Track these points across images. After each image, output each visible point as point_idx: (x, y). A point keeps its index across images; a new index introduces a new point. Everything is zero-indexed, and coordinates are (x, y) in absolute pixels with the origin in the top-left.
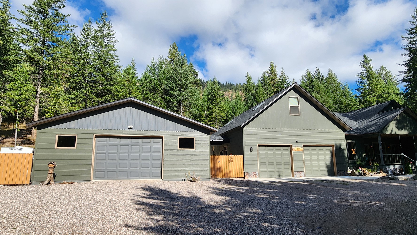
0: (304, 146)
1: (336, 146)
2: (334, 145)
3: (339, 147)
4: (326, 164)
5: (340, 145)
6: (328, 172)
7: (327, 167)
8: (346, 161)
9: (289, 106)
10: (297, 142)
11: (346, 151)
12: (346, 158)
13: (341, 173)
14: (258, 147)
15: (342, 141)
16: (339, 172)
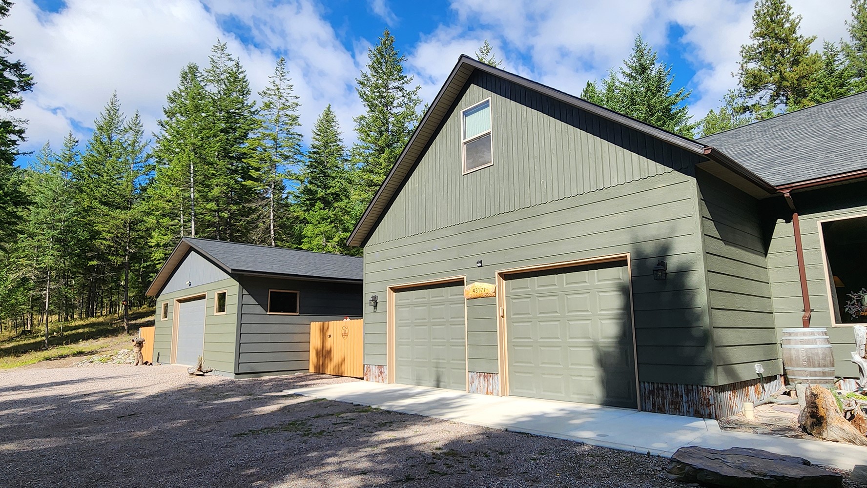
0: (506, 276)
1: (641, 260)
2: (628, 255)
3: (655, 261)
4: (595, 346)
5: (664, 252)
6: (603, 382)
7: (602, 361)
8: (696, 333)
9: (462, 145)
10: (480, 265)
11: (698, 278)
12: (698, 317)
13: (664, 398)
14: (394, 293)
15: (673, 229)
16: (651, 392)
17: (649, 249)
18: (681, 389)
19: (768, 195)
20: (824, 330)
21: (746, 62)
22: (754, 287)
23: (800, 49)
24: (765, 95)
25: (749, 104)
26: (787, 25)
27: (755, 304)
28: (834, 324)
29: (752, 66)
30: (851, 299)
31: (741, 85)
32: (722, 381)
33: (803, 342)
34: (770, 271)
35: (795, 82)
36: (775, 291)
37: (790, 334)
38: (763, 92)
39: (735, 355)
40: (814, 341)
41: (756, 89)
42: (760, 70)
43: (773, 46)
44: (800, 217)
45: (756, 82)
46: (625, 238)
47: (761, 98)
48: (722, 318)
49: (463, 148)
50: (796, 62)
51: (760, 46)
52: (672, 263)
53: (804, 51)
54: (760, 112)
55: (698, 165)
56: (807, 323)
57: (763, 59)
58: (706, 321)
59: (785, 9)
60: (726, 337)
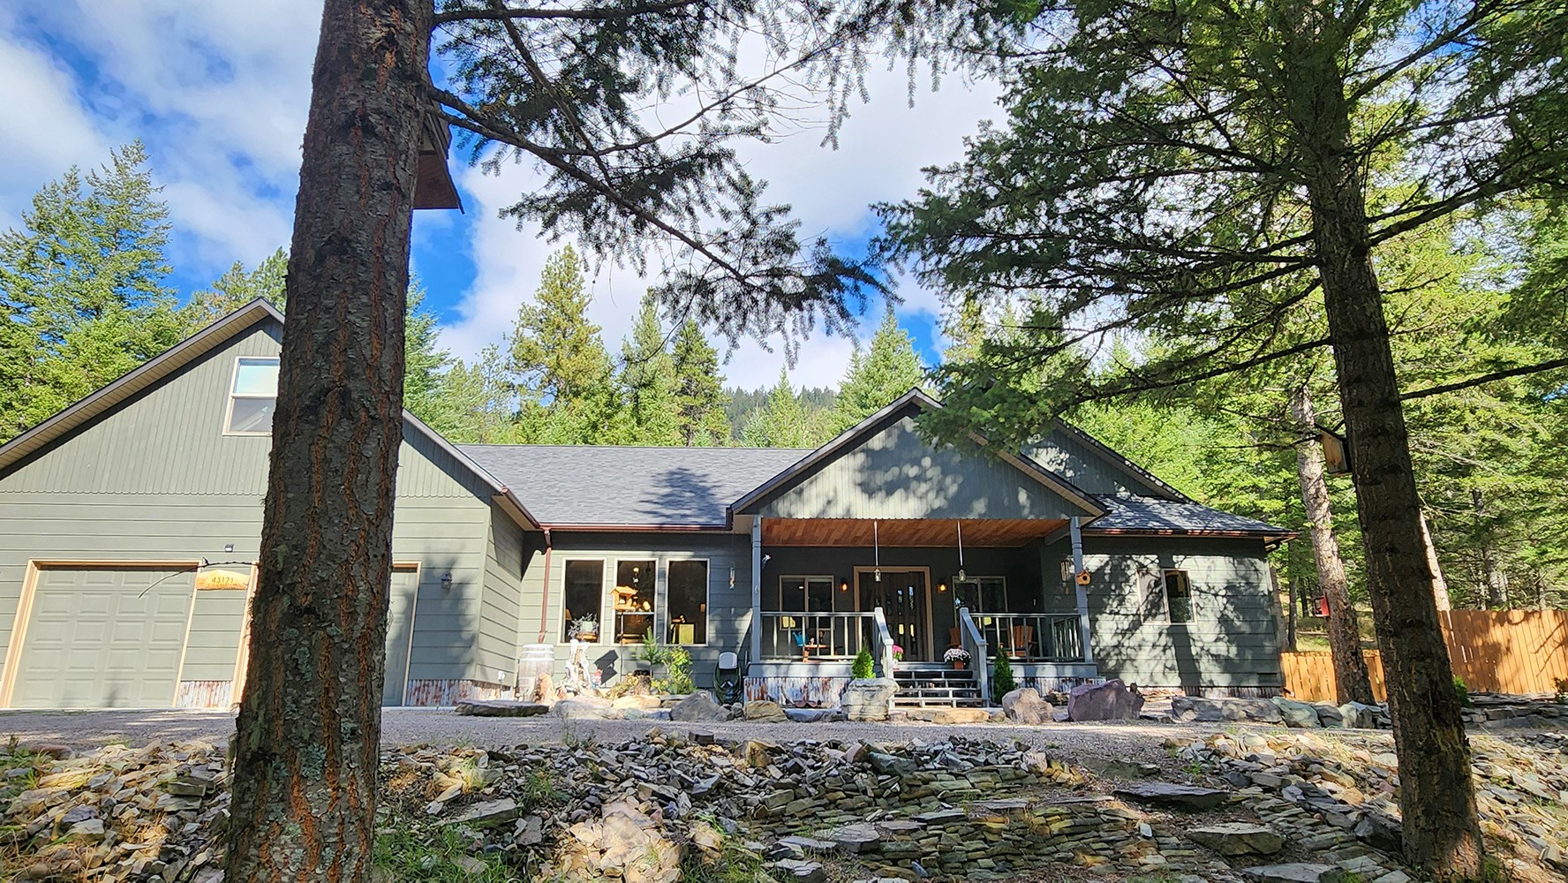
1: (429, 570)
2: (420, 563)
3: (442, 572)
5: (451, 565)
8: (465, 636)
9: (230, 398)
10: (230, 549)
11: (474, 592)
12: (469, 623)
13: (428, 693)
14: (39, 572)
15: (463, 546)
16: (418, 689)
17: (439, 560)
18: (445, 684)
19: (534, 529)
20: (552, 646)
21: (522, 326)
22: (508, 607)
23: (583, 337)
24: (536, 376)
25: (516, 383)
26: (576, 300)
27: (506, 620)
28: (559, 644)
29: (528, 333)
30: (573, 625)
31: (511, 354)
32: (478, 678)
33: (536, 656)
34: (522, 595)
35: (571, 374)
36: (523, 613)
37: (528, 649)
38: (535, 372)
39: (489, 659)
40: (544, 656)
41: (527, 365)
42: (537, 344)
43: (557, 320)
44: (553, 552)
45: (529, 358)
46: (419, 546)
47: (530, 379)
48: (487, 627)
49: (230, 404)
50: (575, 349)
51: (543, 312)
52: (456, 576)
53: (587, 340)
54: (527, 397)
55: (494, 497)
56: (541, 641)
57: (542, 331)
58: (475, 627)
59: (578, 279)
60: (484, 641)
